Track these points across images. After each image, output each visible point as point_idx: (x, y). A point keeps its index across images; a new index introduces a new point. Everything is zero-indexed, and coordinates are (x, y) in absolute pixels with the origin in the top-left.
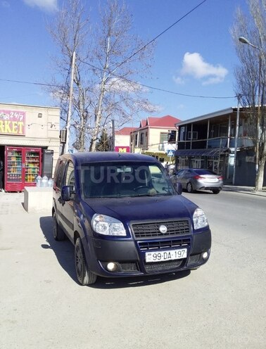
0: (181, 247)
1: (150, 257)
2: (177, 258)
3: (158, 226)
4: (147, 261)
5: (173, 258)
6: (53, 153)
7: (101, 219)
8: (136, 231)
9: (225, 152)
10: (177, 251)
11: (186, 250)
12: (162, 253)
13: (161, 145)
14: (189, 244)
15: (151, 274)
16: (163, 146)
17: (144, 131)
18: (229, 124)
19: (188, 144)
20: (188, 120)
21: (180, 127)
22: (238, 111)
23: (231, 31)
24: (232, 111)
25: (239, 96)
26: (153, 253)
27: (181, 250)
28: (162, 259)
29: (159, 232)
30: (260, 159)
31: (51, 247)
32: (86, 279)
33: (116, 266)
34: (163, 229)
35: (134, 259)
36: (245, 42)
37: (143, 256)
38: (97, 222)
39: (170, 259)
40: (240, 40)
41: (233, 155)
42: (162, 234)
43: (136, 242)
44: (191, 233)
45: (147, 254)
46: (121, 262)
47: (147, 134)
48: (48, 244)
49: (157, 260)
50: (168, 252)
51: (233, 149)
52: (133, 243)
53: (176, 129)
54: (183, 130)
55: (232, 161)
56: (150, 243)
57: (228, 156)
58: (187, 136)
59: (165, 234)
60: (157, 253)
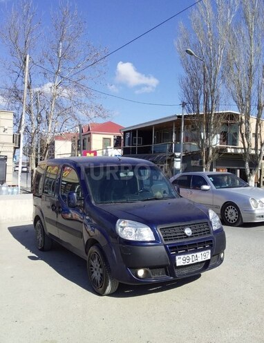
0: (205, 249)
1: (180, 261)
2: (203, 260)
3: (183, 229)
4: (178, 265)
5: (200, 260)
6: (6, 159)
7: (125, 225)
8: (164, 235)
9: (171, 156)
10: (203, 253)
11: (210, 251)
12: (190, 255)
13: (105, 150)
14: (211, 245)
15: (180, 278)
16: (107, 152)
17: (87, 137)
18: (174, 130)
19: (134, 149)
20: (133, 127)
21: (125, 133)
22: (183, 118)
23: (176, 43)
24: (176, 118)
25: (184, 104)
26: (182, 256)
27: (206, 252)
28: (191, 262)
29: (185, 235)
30: (206, 163)
31: (41, 258)
32: (108, 289)
33: (146, 272)
34: (188, 231)
35: (164, 263)
36: (191, 54)
37: (173, 260)
38: (123, 228)
39: (197, 261)
40: (187, 51)
41: (179, 159)
42: (188, 237)
43: (165, 246)
44: (212, 235)
45: (177, 257)
46: (151, 268)
47: (90, 140)
48: (34, 255)
49: (186, 264)
50: (195, 254)
51: (178, 154)
52: (163, 247)
53: (121, 135)
54: (128, 135)
55: (178, 165)
56: (179, 247)
57: (173, 160)
58: (132, 141)
59: (191, 237)
60: (186, 256)
